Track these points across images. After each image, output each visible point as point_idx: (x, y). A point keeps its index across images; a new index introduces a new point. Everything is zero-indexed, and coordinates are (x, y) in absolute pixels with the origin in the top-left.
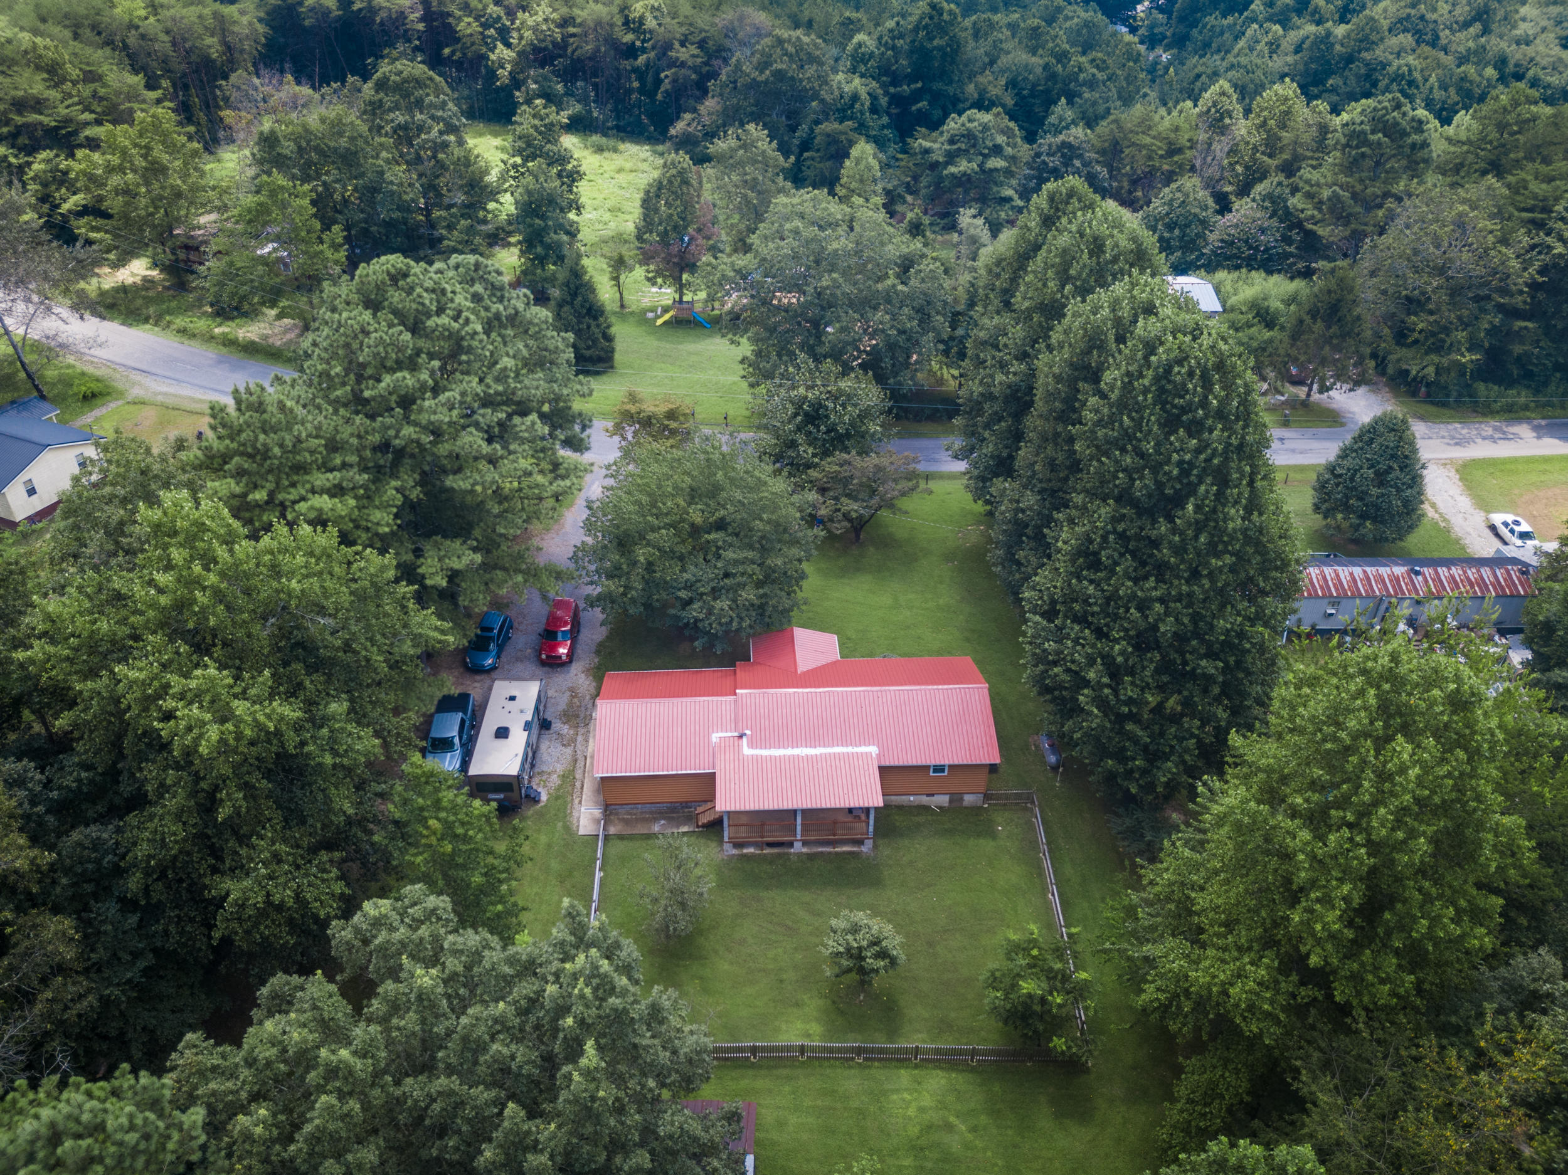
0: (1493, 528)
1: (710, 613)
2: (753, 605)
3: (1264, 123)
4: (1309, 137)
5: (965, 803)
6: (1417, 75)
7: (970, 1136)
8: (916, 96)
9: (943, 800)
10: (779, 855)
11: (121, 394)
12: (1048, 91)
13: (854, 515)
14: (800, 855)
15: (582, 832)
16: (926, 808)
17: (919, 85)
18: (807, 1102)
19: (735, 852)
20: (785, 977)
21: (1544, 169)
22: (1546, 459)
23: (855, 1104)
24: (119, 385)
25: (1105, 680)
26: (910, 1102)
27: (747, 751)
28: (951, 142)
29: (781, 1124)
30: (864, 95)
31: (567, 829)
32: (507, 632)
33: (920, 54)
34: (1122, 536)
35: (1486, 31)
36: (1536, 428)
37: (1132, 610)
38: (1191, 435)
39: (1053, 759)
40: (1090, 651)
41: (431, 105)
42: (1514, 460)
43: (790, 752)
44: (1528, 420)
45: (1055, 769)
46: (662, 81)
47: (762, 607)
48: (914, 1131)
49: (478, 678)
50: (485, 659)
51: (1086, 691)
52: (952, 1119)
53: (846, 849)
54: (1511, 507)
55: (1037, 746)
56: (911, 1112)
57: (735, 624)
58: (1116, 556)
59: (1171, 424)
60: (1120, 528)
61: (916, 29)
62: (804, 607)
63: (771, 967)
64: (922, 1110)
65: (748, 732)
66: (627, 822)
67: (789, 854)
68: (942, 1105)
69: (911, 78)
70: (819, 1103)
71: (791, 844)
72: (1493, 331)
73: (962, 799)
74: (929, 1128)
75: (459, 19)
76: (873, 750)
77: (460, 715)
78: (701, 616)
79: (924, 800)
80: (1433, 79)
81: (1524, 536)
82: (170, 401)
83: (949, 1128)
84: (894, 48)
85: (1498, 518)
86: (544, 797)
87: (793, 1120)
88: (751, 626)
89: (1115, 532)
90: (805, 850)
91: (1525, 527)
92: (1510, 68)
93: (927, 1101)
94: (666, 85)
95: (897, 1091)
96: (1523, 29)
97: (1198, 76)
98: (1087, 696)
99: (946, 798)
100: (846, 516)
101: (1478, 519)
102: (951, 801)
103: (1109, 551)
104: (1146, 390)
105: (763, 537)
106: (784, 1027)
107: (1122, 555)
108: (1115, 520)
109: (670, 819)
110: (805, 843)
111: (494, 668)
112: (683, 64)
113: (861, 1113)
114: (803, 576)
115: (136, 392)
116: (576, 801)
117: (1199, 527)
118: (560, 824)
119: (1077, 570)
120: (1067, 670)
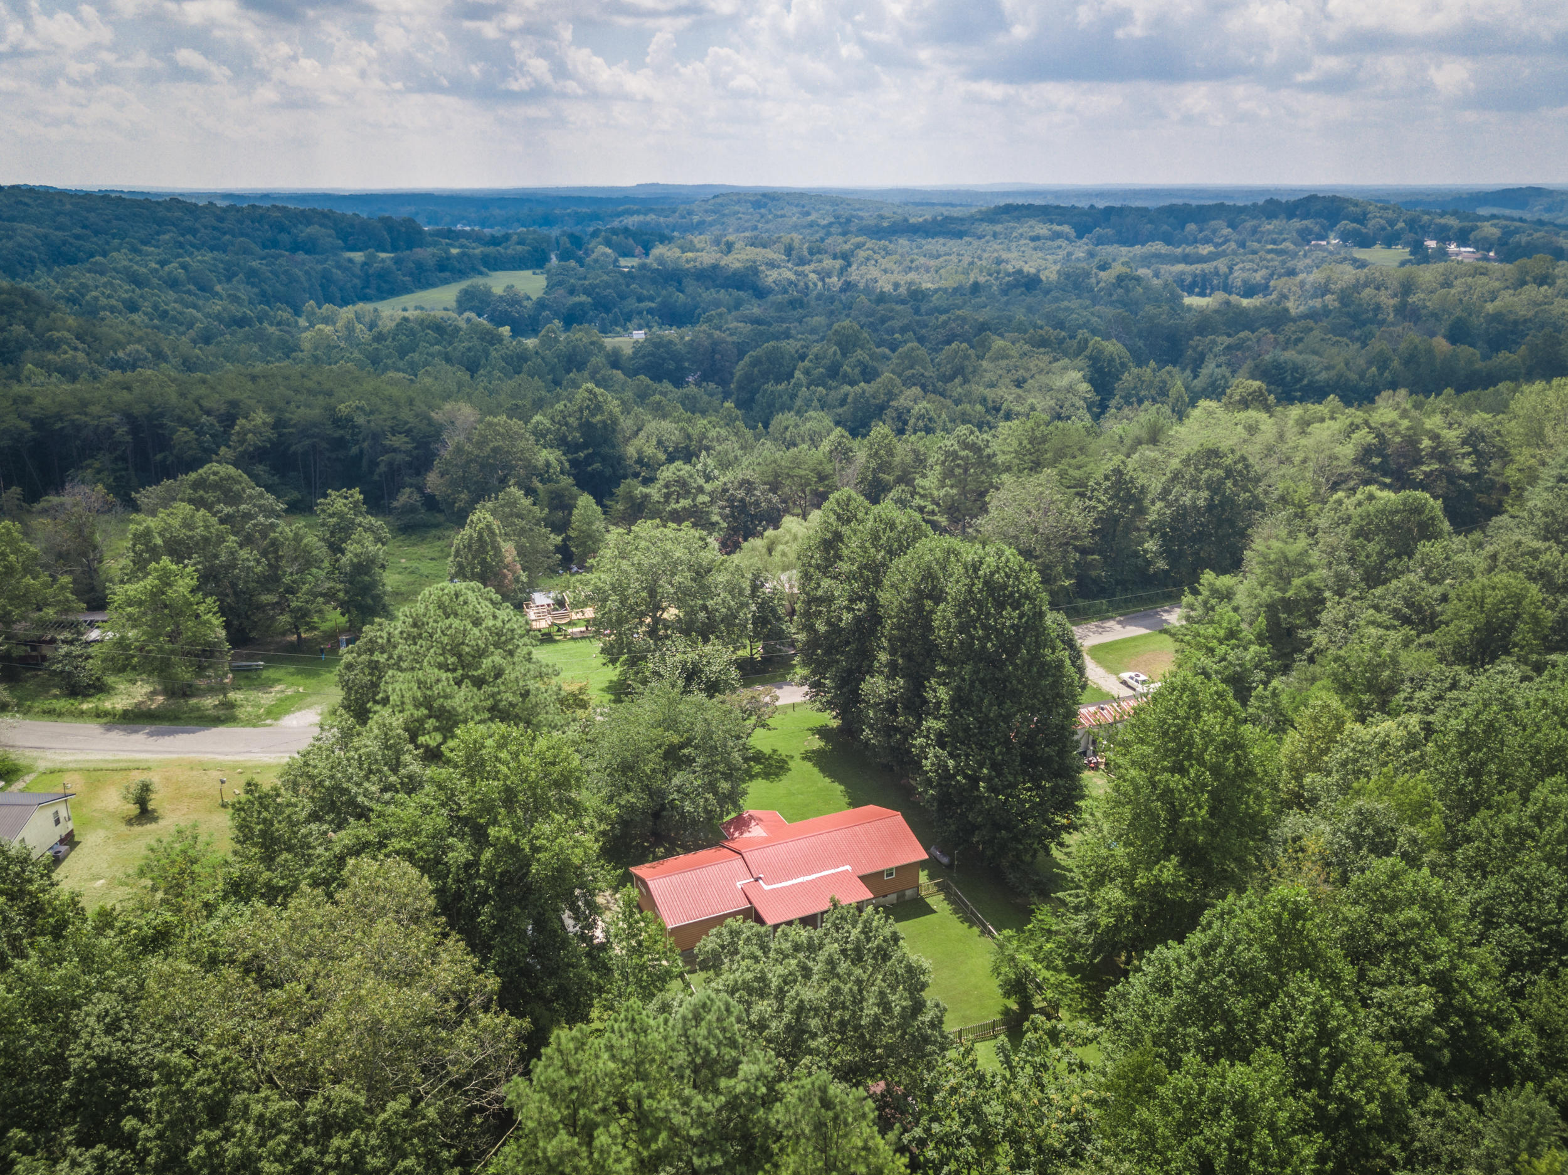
0: (1124, 683)
3: (876, 453)
4: (909, 460)
5: (907, 897)
6: (932, 413)
8: (589, 460)
9: (893, 898)
11: (29, 770)
12: (687, 447)
17: (590, 451)
21: (1073, 461)
22: (1134, 639)
24: (22, 762)
27: (766, 888)
28: (667, 486)
30: (554, 463)
33: (587, 427)
34: (982, 682)
35: (966, 381)
36: (1119, 622)
38: (1014, 610)
39: (946, 860)
41: (250, 497)
42: (1116, 642)
43: (794, 881)
44: (1112, 618)
46: (378, 464)
54: (1128, 669)
59: (1000, 605)
61: (581, 410)
65: (761, 876)
69: (585, 446)
72: (1077, 564)
73: (904, 895)
75: (175, 431)
76: (847, 868)
79: (881, 900)
80: (944, 416)
81: (1144, 682)
82: (92, 766)
84: (566, 424)
85: (1125, 676)
91: (1142, 677)
92: (990, 405)
94: (383, 468)
96: (989, 377)
97: (786, 428)
99: (895, 896)
101: (1113, 679)
102: (898, 898)
103: (976, 694)
104: (981, 591)
108: (976, 672)
112: (395, 450)
115: (42, 765)
117: (1030, 663)
119: (956, 712)
120: (966, 776)
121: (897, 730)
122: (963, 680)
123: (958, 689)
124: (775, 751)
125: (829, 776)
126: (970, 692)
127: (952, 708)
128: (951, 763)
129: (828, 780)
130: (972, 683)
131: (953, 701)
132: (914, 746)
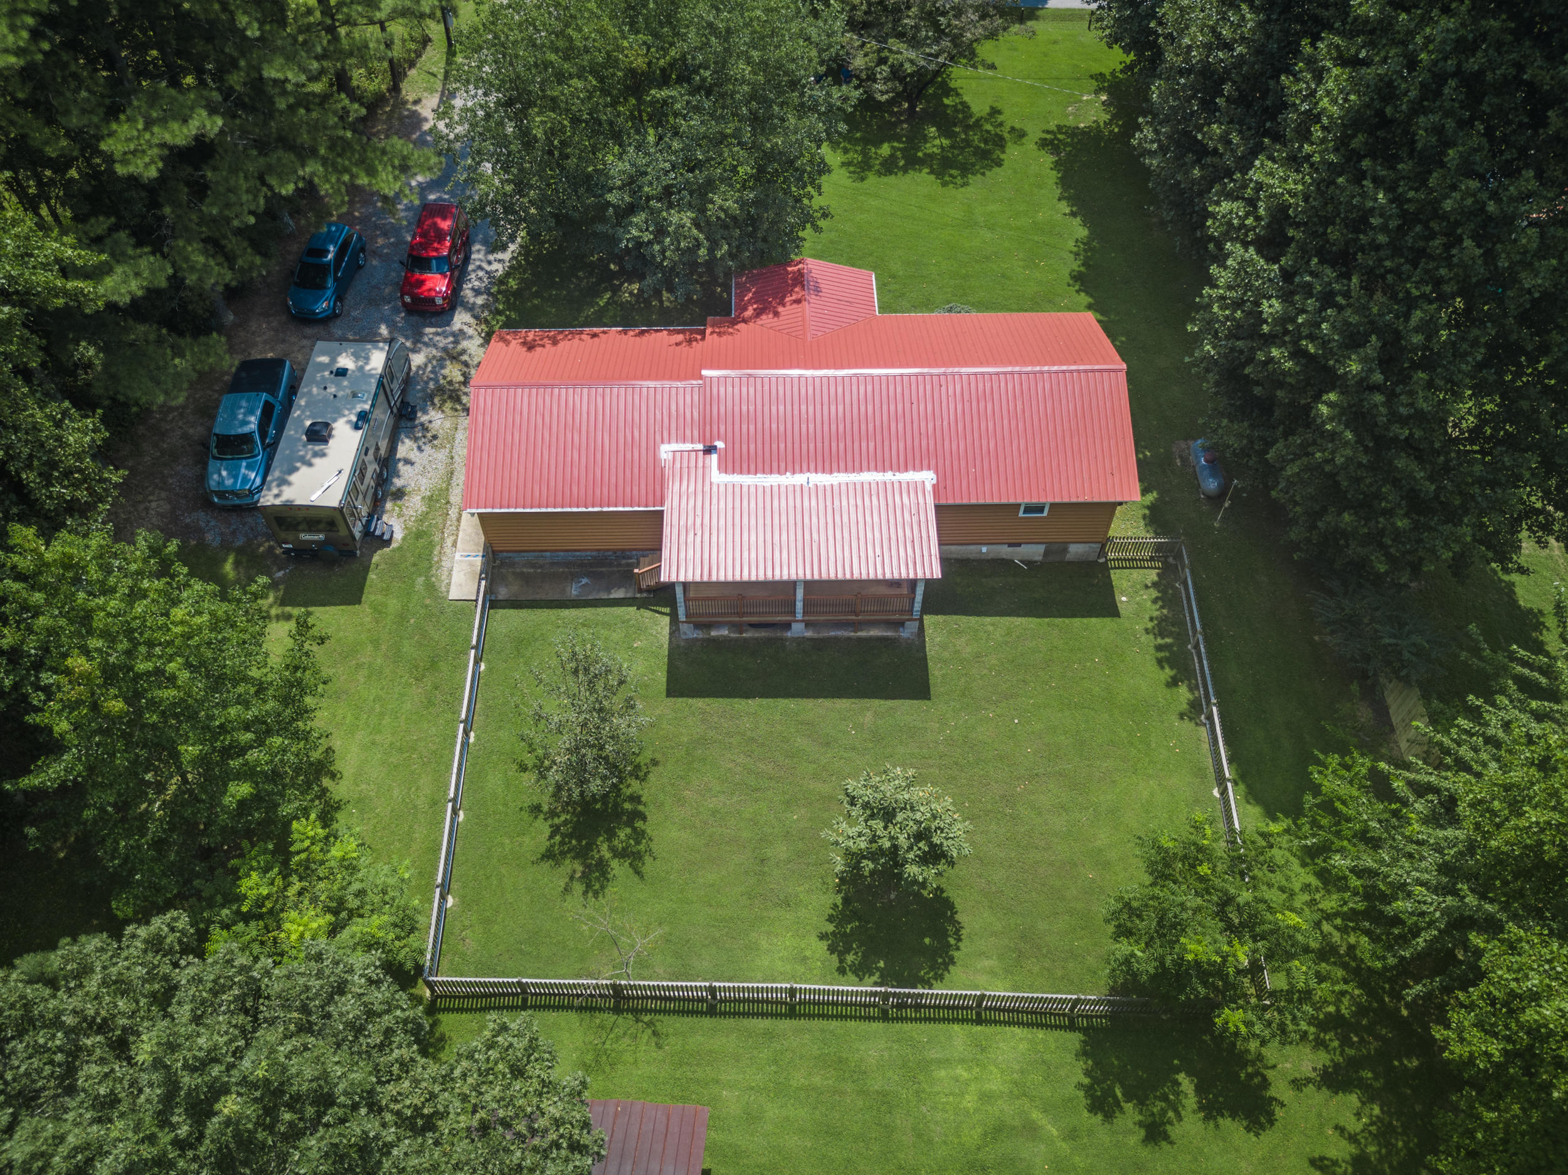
1: (661, 232)
2: (734, 218)
5: (1069, 557)
7: (1064, 1147)
9: (1035, 552)
10: (769, 641)
13: (909, 68)
14: (801, 641)
15: (454, 594)
16: (1005, 564)
18: (798, 1079)
19: (699, 634)
20: (769, 853)
23: (876, 1084)
25: (1378, 377)
26: (967, 1083)
27: (717, 475)
29: (752, 1118)
31: (431, 588)
32: (355, 257)
34: (1473, 84)
37: (1468, 243)
39: (1211, 485)
40: (1354, 319)
43: (788, 480)
45: (1216, 500)
47: (753, 221)
48: (972, 1136)
49: (309, 331)
50: (317, 301)
51: (1332, 397)
52: (1035, 1115)
53: (875, 632)
55: (1185, 460)
56: (969, 1101)
57: (703, 252)
58: (1450, 124)
60: (1473, 64)
62: (821, 223)
63: (745, 834)
64: (986, 1097)
65: (720, 444)
66: (526, 579)
67: (783, 640)
68: (1020, 1090)
70: (817, 1080)
71: (787, 626)
73: (1065, 550)
74: (998, 1131)
76: (928, 477)
77: (264, 396)
78: (647, 237)
79: (1004, 551)
83: (1031, 1130)
86: (398, 535)
87: (772, 1111)
88: (731, 255)
89: (1458, 73)
90: (809, 634)
93: (995, 1083)
95: (946, 1062)
98: (1330, 404)
99: (1041, 549)
100: (896, 73)
102: (1046, 553)
103: (1434, 118)
105: (753, 96)
106: (764, 944)
107: (1462, 124)
108: (1463, 47)
109: (595, 576)
110: (808, 625)
111: (331, 317)
113: (885, 1101)
114: (823, 168)
116: (449, 542)
118: (421, 580)
119: (1352, 158)
120: (1298, 354)
121: (1202, 152)
122: (1412, 63)
123: (1386, 91)
124: (995, 112)
125: (1072, 200)
126: (1417, 108)
127: (1342, 144)
128: (1271, 307)
129: (1065, 207)
130: (1440, 79)
131: (1354, 122)
132: (1213, 215)
